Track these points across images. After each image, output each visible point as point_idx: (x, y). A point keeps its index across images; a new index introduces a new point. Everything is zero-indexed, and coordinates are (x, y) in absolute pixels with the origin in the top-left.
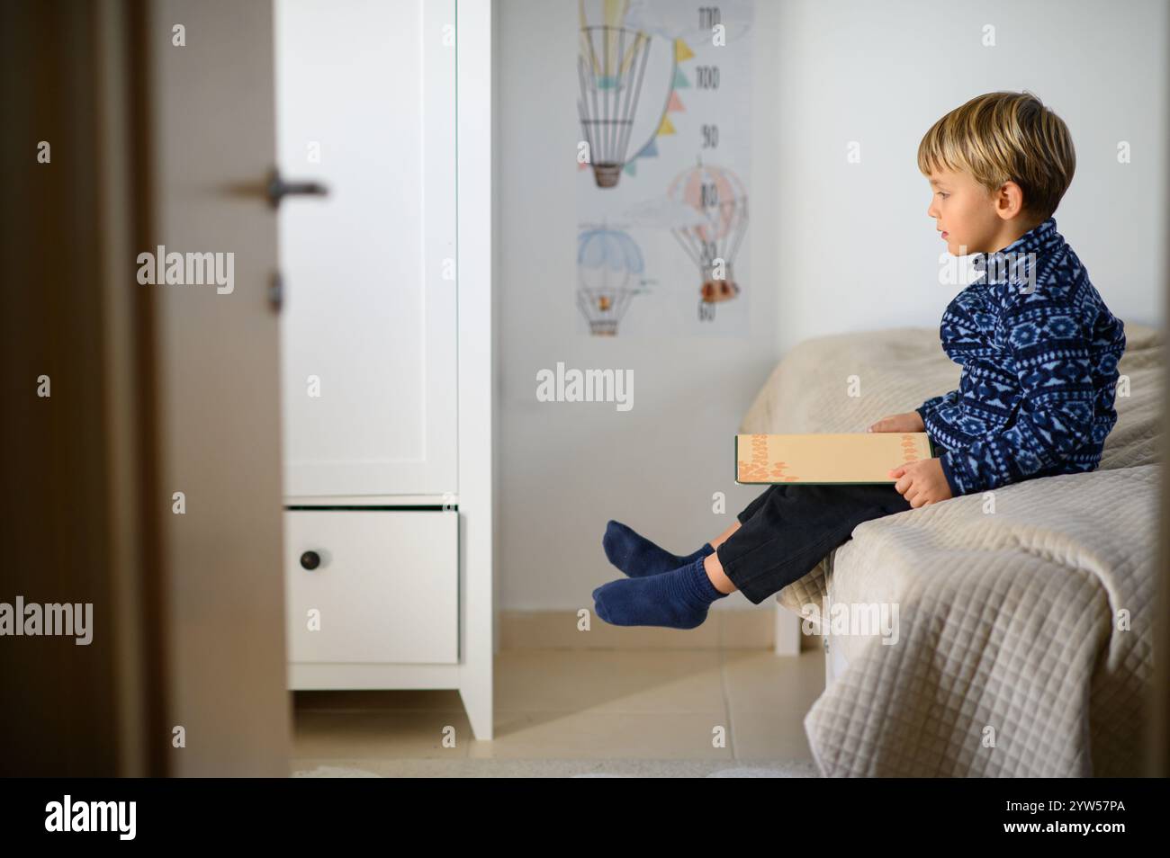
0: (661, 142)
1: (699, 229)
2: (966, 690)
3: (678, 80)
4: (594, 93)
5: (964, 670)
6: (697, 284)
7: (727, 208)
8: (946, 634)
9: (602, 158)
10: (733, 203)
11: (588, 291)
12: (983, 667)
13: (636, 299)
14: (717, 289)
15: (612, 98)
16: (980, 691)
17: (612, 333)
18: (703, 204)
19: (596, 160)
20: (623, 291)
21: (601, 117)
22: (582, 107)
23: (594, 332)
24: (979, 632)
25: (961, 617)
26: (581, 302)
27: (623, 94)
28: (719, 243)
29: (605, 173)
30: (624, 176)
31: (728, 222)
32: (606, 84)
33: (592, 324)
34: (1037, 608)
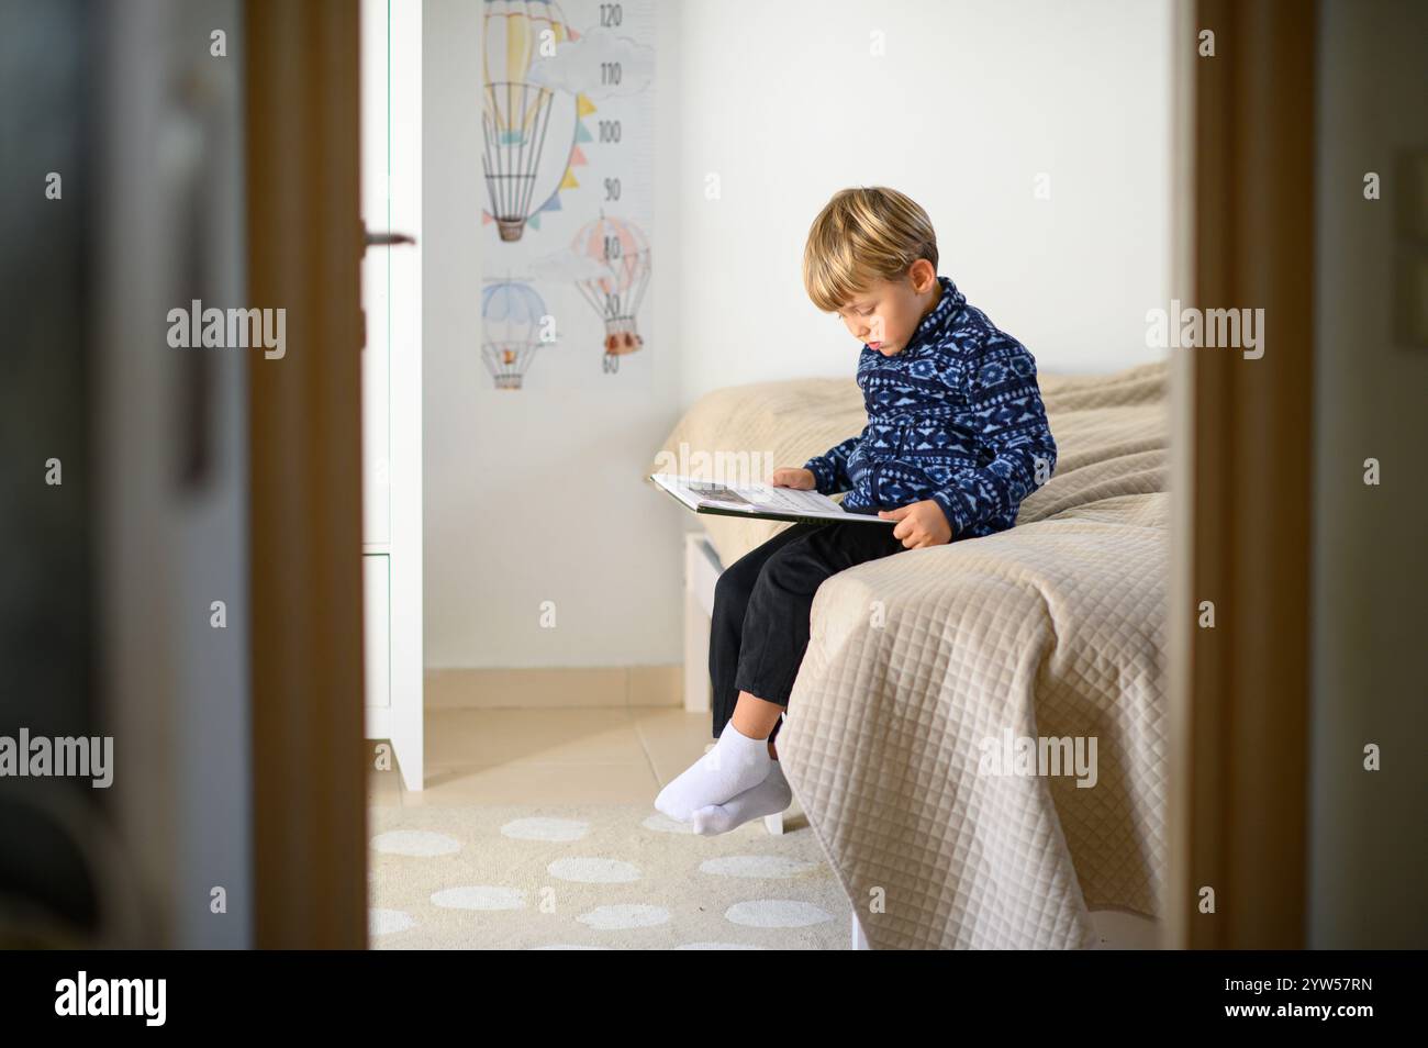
0: (565, 196)
1: (602, 282)
2: (922, 701)
3: (580, 135)
4: (498, 147)
5: (917, 681)
6: (602, 336)
7: (630, 260)
8: (896, 650)
9: (504, 211)
10: (636, 256)
11: (493, 345)
12: (935, 677)
13: (540, 350)
14: (621, 340)
15: (515, 152)
16: (934, 701)
17: (517, 387)
18: (607, 257)
19: (500, 215)
20: (528, 344)
21: (505, 172)
22: (486, 162)
23: (498, 386)
24: (928, 646)
25: (909, 633)
26: (485, 354)
27: (527, 148)
28: (623, 296)
29: (509, 227)
30: (528, 230)
31: (631, 274)
32: (510, 139)
33: (497, 377)
34: (979, 620)
